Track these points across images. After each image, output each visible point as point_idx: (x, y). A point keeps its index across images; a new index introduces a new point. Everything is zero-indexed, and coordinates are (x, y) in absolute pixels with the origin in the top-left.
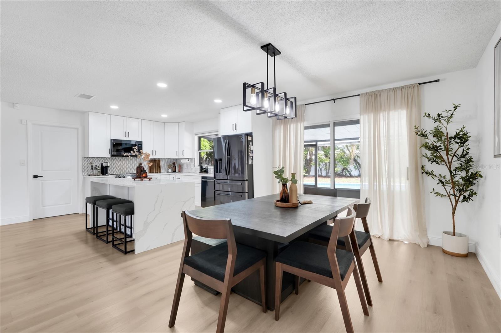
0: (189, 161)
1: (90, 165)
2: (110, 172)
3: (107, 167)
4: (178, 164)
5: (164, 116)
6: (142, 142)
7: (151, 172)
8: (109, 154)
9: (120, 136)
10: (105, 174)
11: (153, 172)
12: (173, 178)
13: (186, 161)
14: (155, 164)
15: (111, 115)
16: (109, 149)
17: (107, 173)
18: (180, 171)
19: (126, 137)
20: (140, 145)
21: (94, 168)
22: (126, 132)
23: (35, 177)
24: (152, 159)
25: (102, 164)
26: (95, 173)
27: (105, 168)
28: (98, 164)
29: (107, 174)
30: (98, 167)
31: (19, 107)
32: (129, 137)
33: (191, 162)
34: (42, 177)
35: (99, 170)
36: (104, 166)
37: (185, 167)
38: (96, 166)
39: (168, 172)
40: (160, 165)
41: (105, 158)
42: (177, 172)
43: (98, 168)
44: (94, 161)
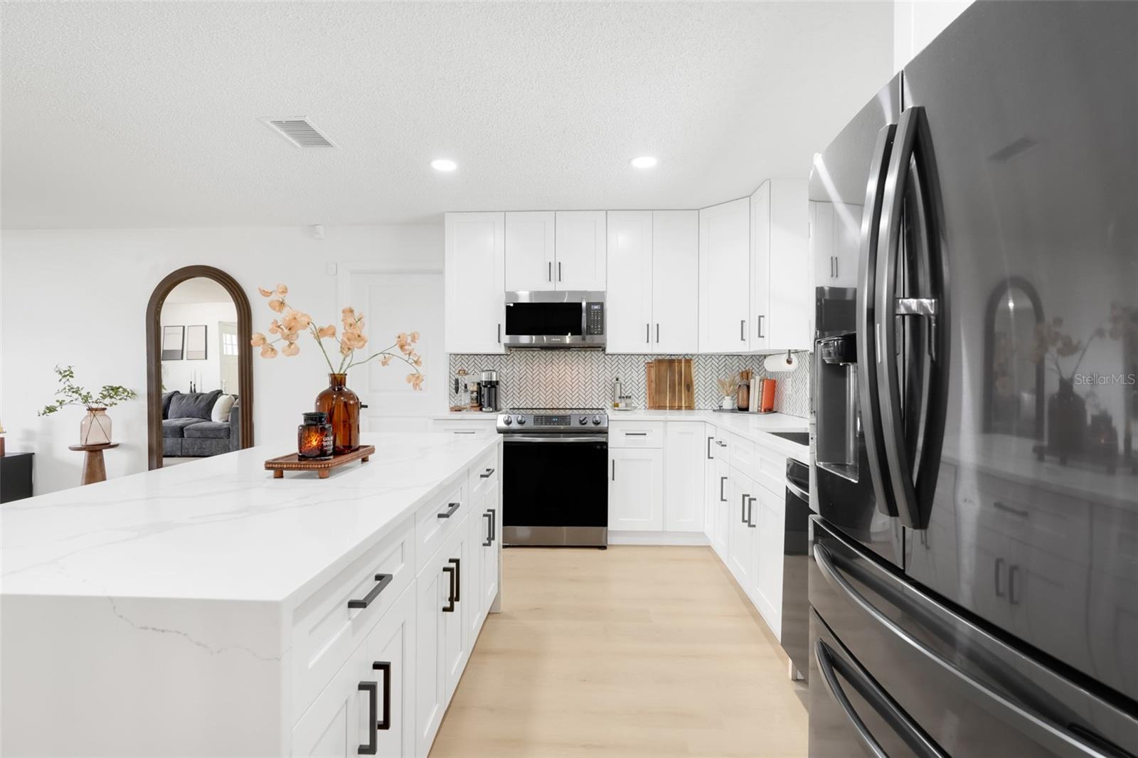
3: (492, 385)
7: (655, 404)
8: (500, 341)
11: (664, 408)
13: (782, 364)
14: (673, 376)
20: (596, 307)
27: (487, 390)
32: (561, 280)
35: (472, 392)
39: (721, 409)
40: (692, 382)
42: (753, 413)
43: (472, 388)
44: (480, 365)
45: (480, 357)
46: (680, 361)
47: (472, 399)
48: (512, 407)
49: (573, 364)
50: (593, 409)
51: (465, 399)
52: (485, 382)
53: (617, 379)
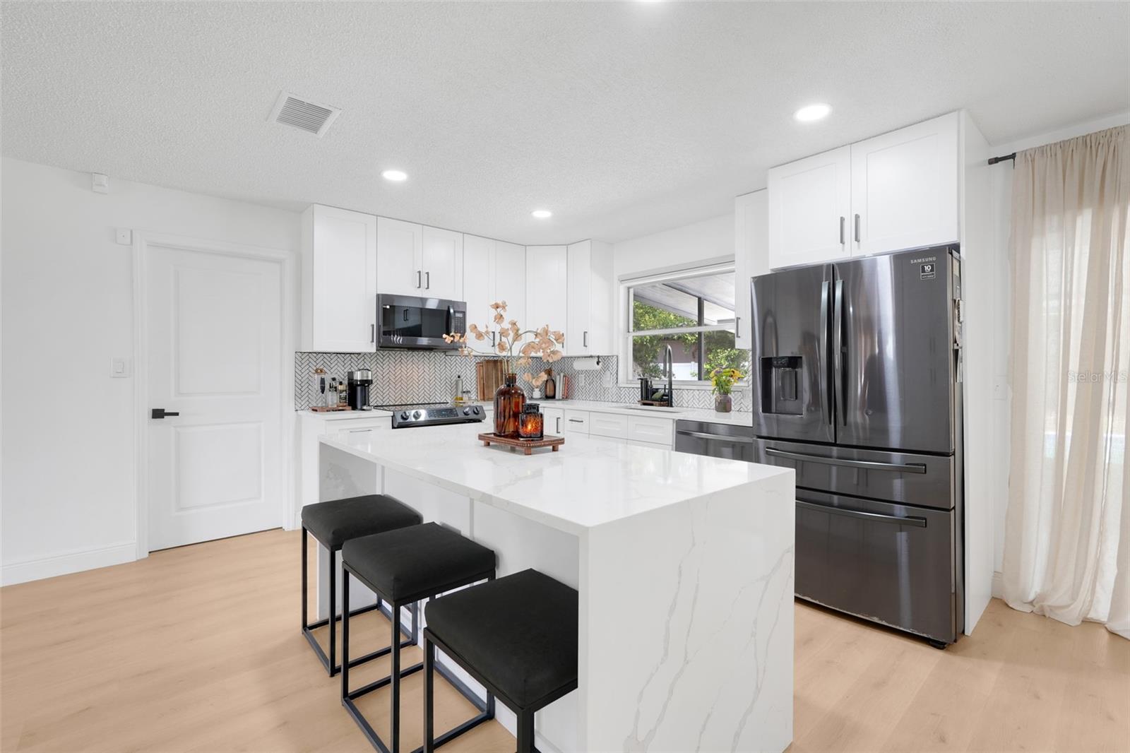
0: (600, 364)
1: (317, 378)
2: (373, 400)
3: (366, 383)
4: (562, 375)
5: (542, 214)
6: (465, 303)
7: (486, 397)
8: (373, 341)
9: (403, 287)
10: (359, 407)
12: (558, 418)
13: (592, 365)
14: (497, 374)
15: (377, 216)
16: (373, 326)
17: (365, 404)
18: (566, 397)
19: (419, 287)
20: (460, 315)
21: (327, 387)
22: (419, 272)
23: (158, 414)
24: (486, 359)
25: (351, 374)
26: (330, 403)
27: (359, 388)
28: (338, 372)
29: (365, 408)
30: (341, 383)
31: (107, 185)
32: (428, 288)
33: (605, 369)
34: (177, 414)
35: (341, 392)
36: (357, 381)
37: (582, 384)
38: (334, 379)
41: (360, 354)
42: (559, 400)
43: (340, 388)
44: (329, 364)
45: (329, 355)
46: (501, 362)
47: (340, 398)
48: (376, 405)
49: (419, 363)
50: (436, 403)
51: (332, 398)
52: (360, 381)
53: (459, 377)
